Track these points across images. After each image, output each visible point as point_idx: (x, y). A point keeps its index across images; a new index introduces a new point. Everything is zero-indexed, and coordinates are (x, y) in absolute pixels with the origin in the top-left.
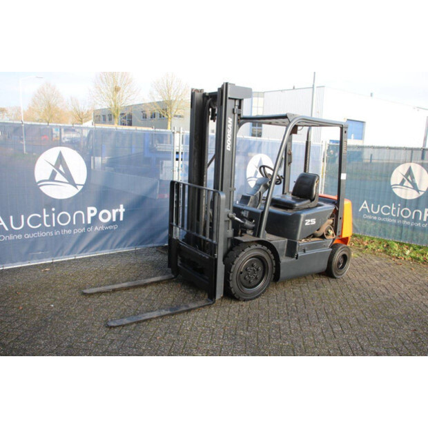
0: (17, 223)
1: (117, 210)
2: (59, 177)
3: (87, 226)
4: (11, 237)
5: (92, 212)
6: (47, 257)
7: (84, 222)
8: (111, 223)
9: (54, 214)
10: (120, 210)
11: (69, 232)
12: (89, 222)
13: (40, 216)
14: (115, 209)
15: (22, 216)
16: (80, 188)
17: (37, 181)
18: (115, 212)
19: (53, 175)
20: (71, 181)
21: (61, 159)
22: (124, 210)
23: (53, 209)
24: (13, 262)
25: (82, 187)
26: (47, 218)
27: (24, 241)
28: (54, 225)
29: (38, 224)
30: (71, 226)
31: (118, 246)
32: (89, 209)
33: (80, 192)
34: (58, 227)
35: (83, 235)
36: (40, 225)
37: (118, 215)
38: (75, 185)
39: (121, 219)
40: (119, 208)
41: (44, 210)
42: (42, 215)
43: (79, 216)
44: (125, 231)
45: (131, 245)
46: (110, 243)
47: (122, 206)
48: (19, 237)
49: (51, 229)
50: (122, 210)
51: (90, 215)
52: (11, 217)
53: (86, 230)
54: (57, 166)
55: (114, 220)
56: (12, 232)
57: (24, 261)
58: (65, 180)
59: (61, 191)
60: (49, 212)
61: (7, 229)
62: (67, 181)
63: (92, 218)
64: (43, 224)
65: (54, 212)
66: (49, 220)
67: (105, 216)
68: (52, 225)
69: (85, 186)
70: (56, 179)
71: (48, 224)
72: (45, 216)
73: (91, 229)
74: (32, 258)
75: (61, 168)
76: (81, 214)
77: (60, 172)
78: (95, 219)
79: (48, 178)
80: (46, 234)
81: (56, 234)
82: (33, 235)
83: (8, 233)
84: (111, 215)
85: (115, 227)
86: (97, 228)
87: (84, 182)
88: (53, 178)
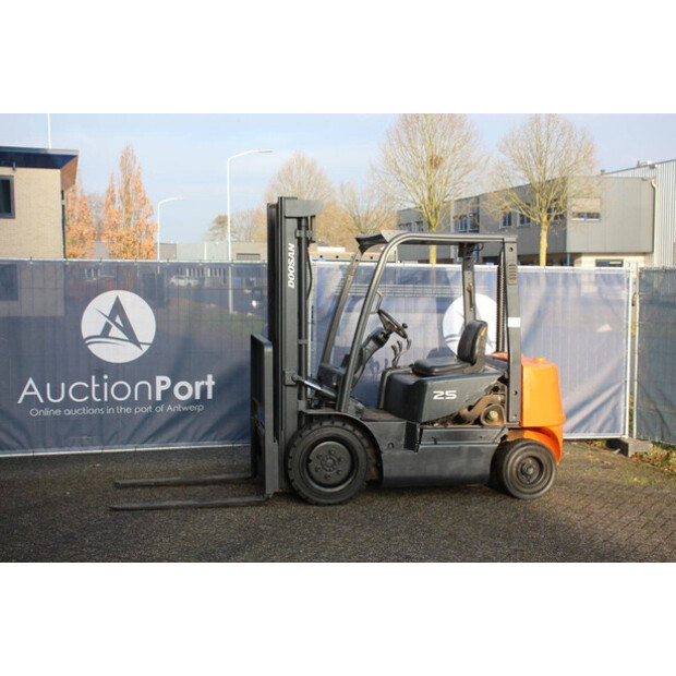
0: (56, 394)
1: (202, 383)
2: (115, 332)
3: (156, 404)
4: (47, 412)
5: (163, 383)
6: (93, 445)
7: (150, 398)
8: (192, 401)
9: (106, 384)
10: (207, 383)
11: (128, 410)
12: (159, 398)
13: (87, 386)
14: (200, 381)
15: (63, 385)
16: (145, 348)
17: (85, 336)
18: (198, 385)
19: (107, 328)
20: (132, 338)
21: (118, 308)
22: (213, 383)
23: (106, 377)
24: (46, 447)
25: (148, 347)
26: (96, 388)
27: (64, 419)
28: (106, 399)
29: (83, 397)
30: (131, 402)
31: (205, 437)
32: (159, 379)
33: (145, 354)
34: (112, 403)
35: (149, 416)
36: (87, 398)
37: (204, 390)
38: (138, 344)
39: (210, 396)
40: (206, 379)
41: (93, 377)
42: (90, 384)
43: (143, 389)
44: (216, 415)
45: (225, 439)
46: (191, 431)
47: (210, 377)
48: (58, 412)
49: (100, 405)
50: (210, 382)
51: (160, 388)
52: (48, 385)
53: (153, 409)
54: (111, 317)
55: (198, 397)
56: (47, 404)
57: (61, 447)
58: (125, 337)
59: (117, 352)
60: (100, 380)
61: (42, 401)
62: (126, 338)
63: (162, 391)
64: (90, 395)
65: (106, 381)
66: (100, 392)
67: (183, 391)
68: (102, 398)
69: (152, 345)
70: (110, 335)
71: (98, 397)
72: (94, 385)
73: (161, 408)
74: (71, 445)
75: (118, 320)
76: (146, 386)
77: (117, 325)
78: (167, 394)
79: (99, 333)
80: (94, 411)
81: (108, 411)
82: (77, 411)
83: (41, 407)
84: (193, 390)
85: (200, 408)
86: (170, 408)
87: (150, 339)
88: (105, 333)
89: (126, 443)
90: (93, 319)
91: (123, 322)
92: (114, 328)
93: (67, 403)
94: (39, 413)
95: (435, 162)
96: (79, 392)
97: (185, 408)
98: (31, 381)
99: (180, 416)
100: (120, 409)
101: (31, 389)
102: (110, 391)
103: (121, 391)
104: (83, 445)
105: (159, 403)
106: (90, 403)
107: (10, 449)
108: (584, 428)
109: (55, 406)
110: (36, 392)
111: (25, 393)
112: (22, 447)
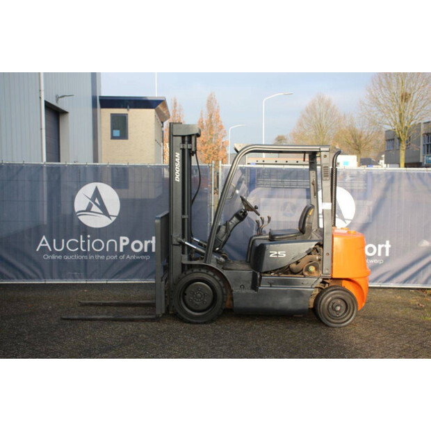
0: (59, 246)
1: (149, 241)
2: (95, 208)
3: (119, 254)
4: (54, 257)
5: (124, 241)
6: (80, 278)
7: (116, 250)
8: (142, 253)
9: (89, 241)
10: (152, 242)
11: (102, 257)
12: (121, 250)
13: (77, 241)
14: (147, 240)
15: (63, 240)
16: (113, 219)
17: (76, 211)
18: (146, 243)
21: (97, 194)
22: (156, 242)
23: (89, 236)
24: (52, 278)
26: (83, 243)
27: (63, 261)
28: (89, 250)
29: (75, 248)
30: (104, 253)
32: (122, 238)
33: (113, 222)
34: (92, 252)
35: (115, 261)
36: (77, 249)
37: (150, 246)
38: (109, 216)
39: (154, 250)
40: (151, 239)
41: (81, 236)
42: (79, 241)
43: (112, 244)
48: (60, 257)
49: (86, 253)
50: (154, 241)
51: (122, 244)
52: (54, 240)
53: (118, 258)
54: (93, 199)
55: (146, 250)
56: (53, 252)
57: (61, 278)
58: (100, 211)
59: (96, 221)
60: (85, 238)
61: (50, 250)
63: (124, 246)
64: (79, 247)
65: (89, 239)
66: (85, 246)
67: (137, 246)
68: (87, 249)
69: (118, 217)
70: (92, 210)
71: (84, 249)
72: (82, 241)
73: (123, 257)
74: (67, 278)
75: (97, 201)
76: (114, 242)
77: (97, 204)
78: (127, 248)
79: (85, 209)
80: (82, 257)
81: (90, 258)
82: (71, 257)
83: (51, 253)
84: (143, 246)
85: (147, 258)
86: (128, 257)
87: (116, 214)
88: (89, 209)
89: (100, 278)
90: (81, 200)
91: (100, 202)
92: (94, 206)
93: (65, 252)
94: (48, 257)
95: (405, 97)
96: (72, 245)
97: (138, 257)
98: (44, 238)
99: (135, 262)
100: (97, 257)
101: (44, 242)
102: (91, 245)
103: (98, 245)
104: (74, 278)
105: (121, 254)
106: (79, 252)
107: (31, 278)
108: (413, 281)
109: (58, 253)
110: (47, 245)
111: (41, 245)
112: (39, 278)
